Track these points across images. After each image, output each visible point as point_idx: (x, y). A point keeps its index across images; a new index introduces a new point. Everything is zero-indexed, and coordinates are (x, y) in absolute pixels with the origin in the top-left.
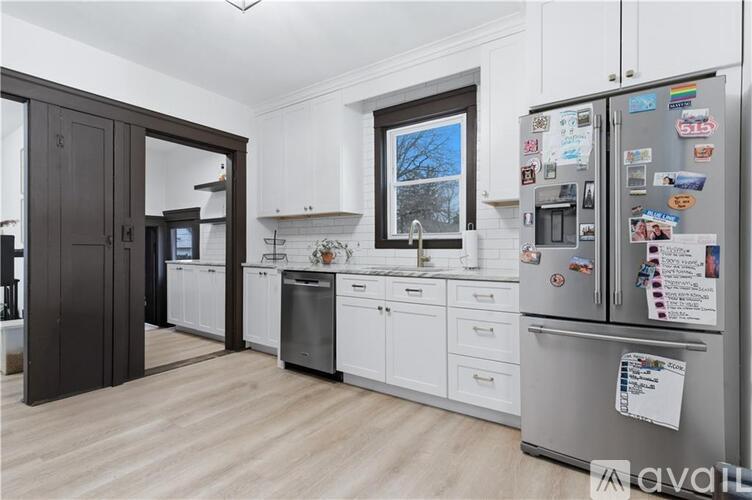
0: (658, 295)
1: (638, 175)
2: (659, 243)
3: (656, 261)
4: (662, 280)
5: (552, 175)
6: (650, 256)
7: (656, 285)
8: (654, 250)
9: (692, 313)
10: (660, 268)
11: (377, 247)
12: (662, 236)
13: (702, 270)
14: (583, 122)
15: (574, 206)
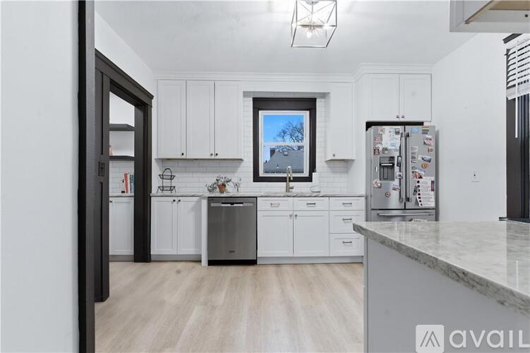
0: (420, 198)
1: (414, 155)
2: (419, 180)
3: (419, 186)
4: (421, 192)
5: (386, 152)
6: (418, 184)
7: (419, 194)
8: (418, 182)
9: (429, 203)
10: (420, 188)
11: (254, 181)
12: (421, 177)
13: (430, 189)
14: (397, 133)
15: (394, 164)
